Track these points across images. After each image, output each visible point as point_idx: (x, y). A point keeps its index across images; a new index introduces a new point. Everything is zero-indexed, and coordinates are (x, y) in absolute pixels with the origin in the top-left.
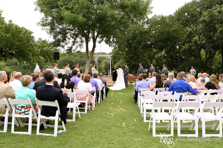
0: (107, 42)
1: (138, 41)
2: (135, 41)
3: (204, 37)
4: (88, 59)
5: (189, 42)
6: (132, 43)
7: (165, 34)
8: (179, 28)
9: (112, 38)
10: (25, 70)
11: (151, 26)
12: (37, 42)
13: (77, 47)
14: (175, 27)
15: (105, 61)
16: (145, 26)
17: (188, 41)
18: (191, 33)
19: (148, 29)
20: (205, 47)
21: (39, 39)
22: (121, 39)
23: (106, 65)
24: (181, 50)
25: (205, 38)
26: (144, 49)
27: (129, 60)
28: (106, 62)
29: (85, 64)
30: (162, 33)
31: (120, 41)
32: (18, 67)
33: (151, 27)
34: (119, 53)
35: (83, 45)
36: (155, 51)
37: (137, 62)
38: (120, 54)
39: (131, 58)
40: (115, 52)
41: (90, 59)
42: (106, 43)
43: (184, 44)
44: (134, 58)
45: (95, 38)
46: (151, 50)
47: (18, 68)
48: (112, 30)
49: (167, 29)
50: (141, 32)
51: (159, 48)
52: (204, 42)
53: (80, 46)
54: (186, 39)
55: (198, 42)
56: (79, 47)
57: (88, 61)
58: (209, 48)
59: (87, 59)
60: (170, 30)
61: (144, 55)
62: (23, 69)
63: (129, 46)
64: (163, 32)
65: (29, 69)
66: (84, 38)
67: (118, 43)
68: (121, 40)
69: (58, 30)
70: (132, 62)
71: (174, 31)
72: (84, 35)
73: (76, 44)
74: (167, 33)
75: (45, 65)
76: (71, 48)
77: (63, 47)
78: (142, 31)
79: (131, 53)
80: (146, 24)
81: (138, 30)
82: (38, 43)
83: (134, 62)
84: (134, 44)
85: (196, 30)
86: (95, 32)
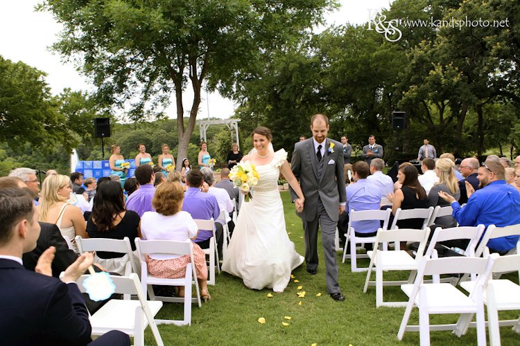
0: (225, 92)
1: (295, 86)
2: (289, 87)
3: (457, 69)
4: (184, 132)
5: (419, 82)
6: (282, 91)
7: (358, 68)
8: (391, 51)
9: (236, 83)
10: (50, 162)
11: (322, 50)
12: (60, 96)
13: (156, 105)
14: (382, 49)
15: (220, 135)
16: (309, 52)
17: (416, 79)
18: (422, 61)
19: (317, 59)
20: (458, 92)
21: (65, 90)
22: (256, 84)
23: (222, 145)
24: (400, 101)
25: (458, 72)
26: (307, 105)
27: (276, 130)
28: (222, 137)
29: (177, 143)
30: (352, 65)
31: (255, 88)
32: (34, 157)
33: (324, 53)
34: (250, 118)
35: (170, 100)
36: (329, 108)
37: (294, 135)
38: (252, 119)
39: (281, 126)
40: (241, 115)
41: (188, 131)
42: (222, 94)
43: (405, 88)
44: (287, 127)
45: (199, 78)
46: (322, 106)
47: (33, 159)
48: (241, 53)
49: (364, 55)
50: (301, 65)
51: (339, 102)
52: (455, 80)
53: (162, 101)
54: (410, 75)
55: (443, 81)
56: (160, 103)
57: (184, 137)
58: (466, 94)
59: (181, 131)
60: (369, 56)
61: (306, 118)
62: (44, 162)
63: (275, 98)
64: (352, 62)
65: (58, 160)
66: (171, 81)
67: (249, 92)
68: (257, 86)
69: (106, 64)
70: (283, 136)
71: (378, 59)
72: (170, 73)
73: (152, 97)
74: (363, 64)
75: (93, 150)
76: (141, 106)
77: (120, 104)
78: (304, 63)
79: (279, 114)
80: (309, 48)
81: (295, 61)
82: (63, 99)
83: (288, 136)
84: (285, 93)
85: (432, 53)
86: (197, 65)
